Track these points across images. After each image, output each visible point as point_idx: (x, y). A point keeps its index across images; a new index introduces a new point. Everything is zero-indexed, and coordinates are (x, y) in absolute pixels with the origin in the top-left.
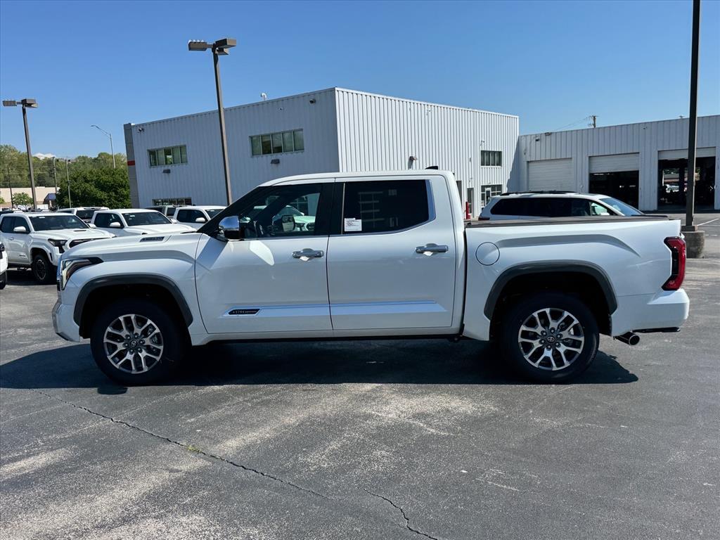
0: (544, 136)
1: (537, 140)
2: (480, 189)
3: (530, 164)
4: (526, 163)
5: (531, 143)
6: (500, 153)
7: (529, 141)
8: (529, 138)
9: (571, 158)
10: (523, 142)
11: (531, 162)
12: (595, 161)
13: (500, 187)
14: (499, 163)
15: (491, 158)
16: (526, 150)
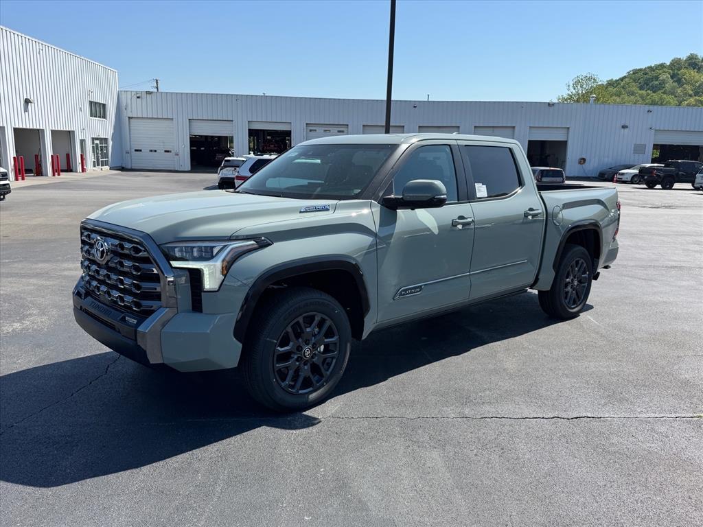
0: (144, 95)
1: (138, 97)
2: (90, 141)
3: (131, 120)
4: (127, 118)
5: (131, 99)
6: (104, 105)
8: (129, 94)
9: (172, 119)
10: (123, 97)
11: (132, 118)
12: (194, 124)
13: (106, 140)
14: (104, 116)
15: (98, 110)
16: (127, 105)
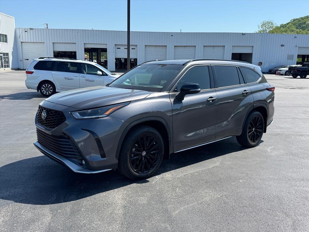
0: (29, 30)
1: (26, 31)
4: (20, 43)
5: (22, 32)
6: (6, 36)
7: (21, 32)
8: (21, 29)
10: (18, 31)
12: (55, 45)
13: (7, 54)
14: (6, 41)
16: (20, 36)
